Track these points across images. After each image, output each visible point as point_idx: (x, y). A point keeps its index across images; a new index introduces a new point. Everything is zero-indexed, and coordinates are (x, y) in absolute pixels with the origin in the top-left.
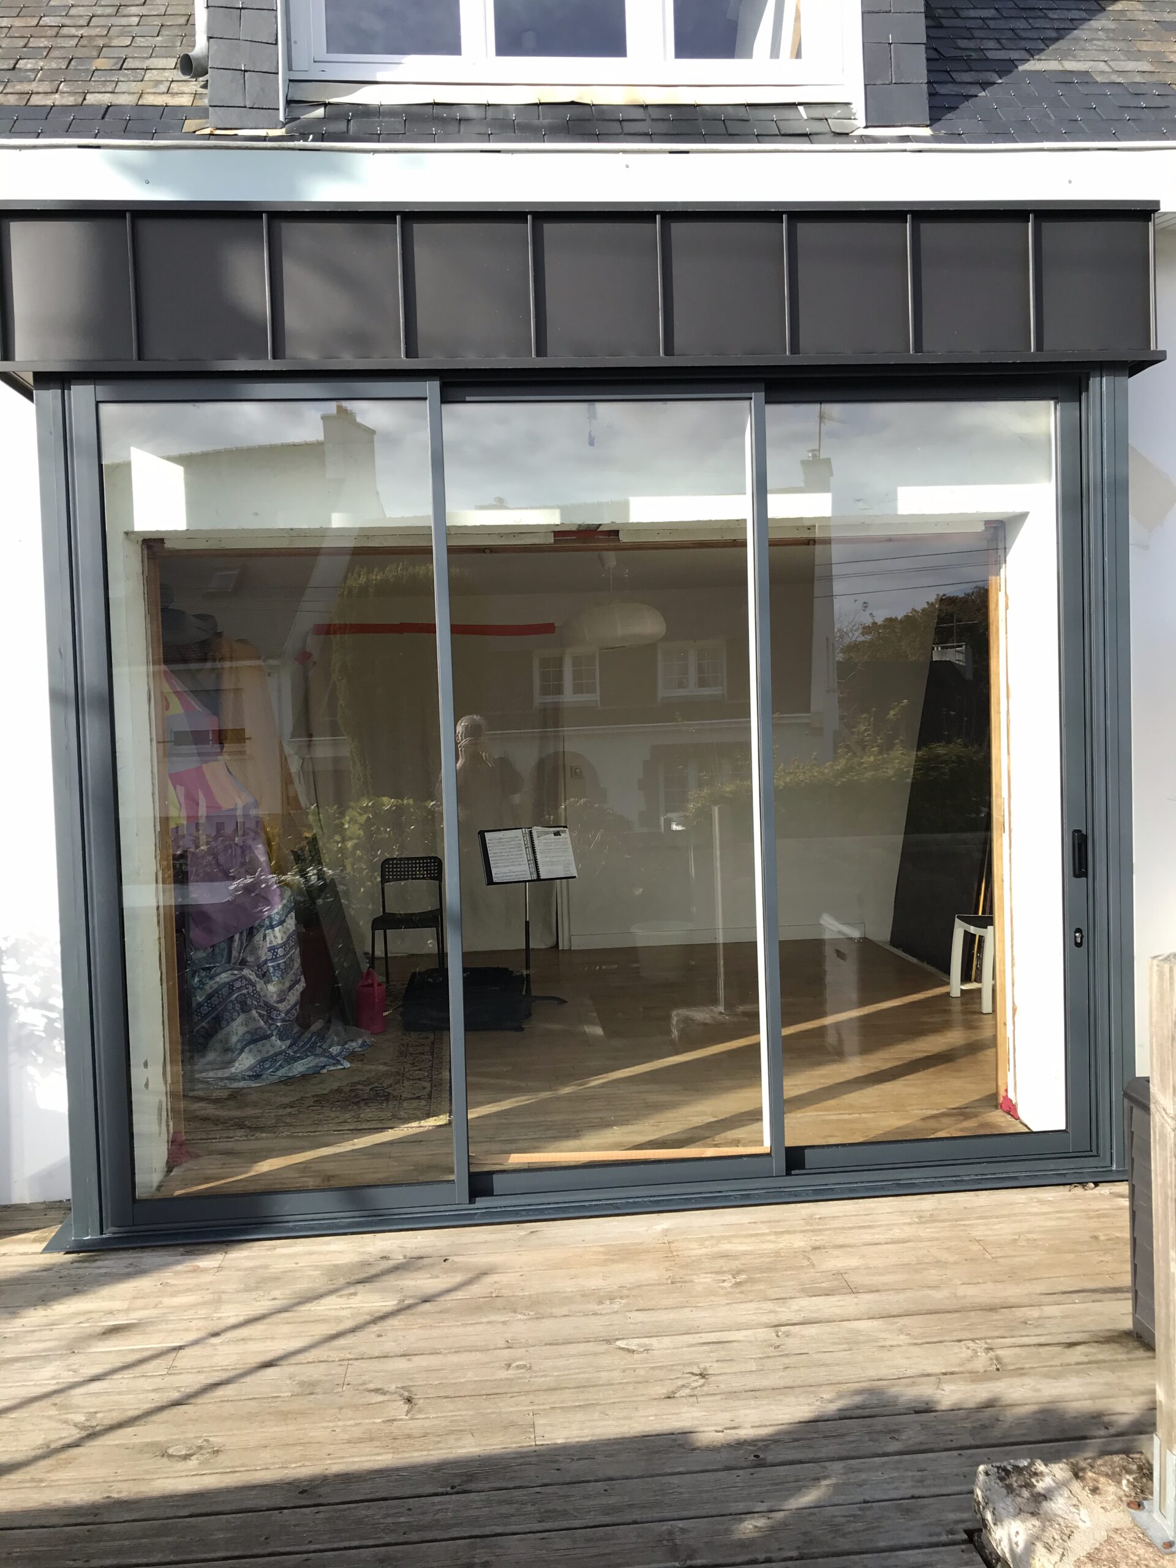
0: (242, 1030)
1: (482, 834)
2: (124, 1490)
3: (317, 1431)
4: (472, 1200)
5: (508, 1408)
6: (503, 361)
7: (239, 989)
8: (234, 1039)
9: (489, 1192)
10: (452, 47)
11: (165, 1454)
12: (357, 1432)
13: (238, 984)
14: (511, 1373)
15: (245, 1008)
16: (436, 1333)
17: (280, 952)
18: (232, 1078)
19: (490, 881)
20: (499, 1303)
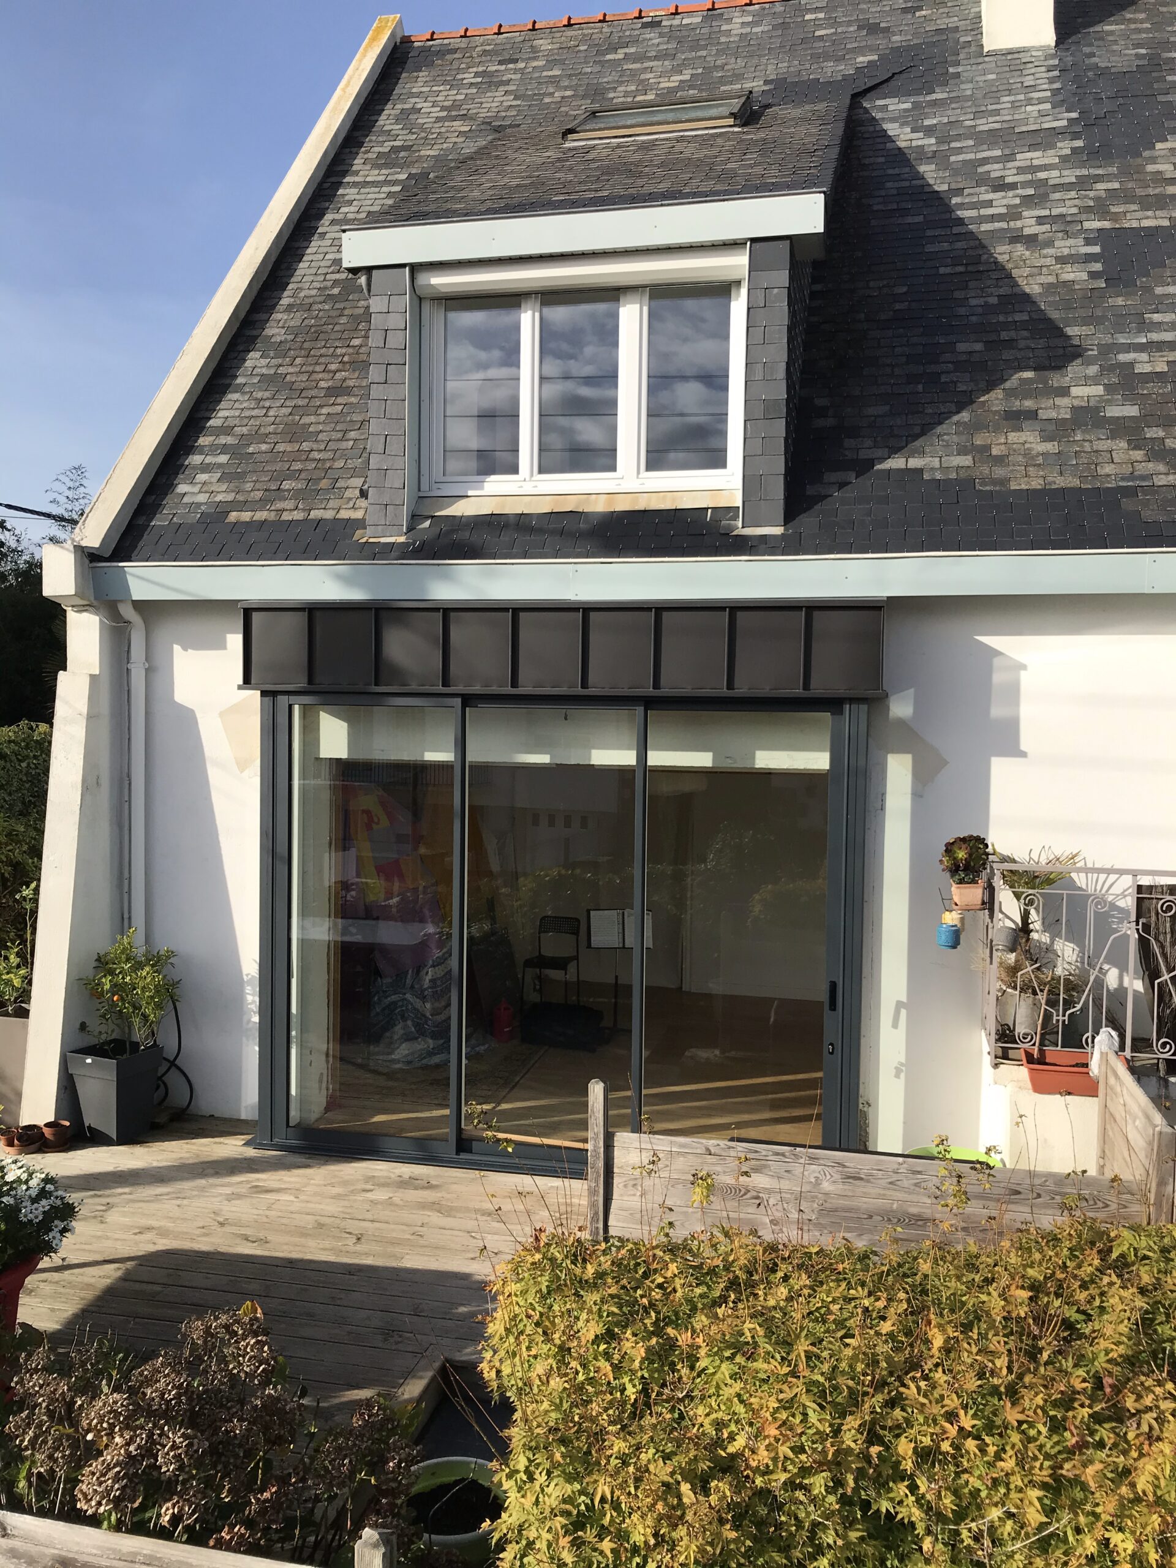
0: (402, 1032)
1: (588, 911)
2: (223, 1249)
3: (312, 1243)
4: (457, 1153)
5: (398, 1250)
6: (494, 689)
7: (402, 1006)
8: (396, 1037)
9: (469, 1151)
10: (514, 469)
11: (247, 1239)
12: (328, 1246)
13: (400, 1003)
14: (412, 1237)
15: (404, 1018)
16: (394, 1214)
17: (439, 983)
18: (393, 1061)
19: (589, 946)
20: (436, 1206)
